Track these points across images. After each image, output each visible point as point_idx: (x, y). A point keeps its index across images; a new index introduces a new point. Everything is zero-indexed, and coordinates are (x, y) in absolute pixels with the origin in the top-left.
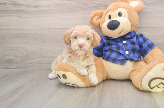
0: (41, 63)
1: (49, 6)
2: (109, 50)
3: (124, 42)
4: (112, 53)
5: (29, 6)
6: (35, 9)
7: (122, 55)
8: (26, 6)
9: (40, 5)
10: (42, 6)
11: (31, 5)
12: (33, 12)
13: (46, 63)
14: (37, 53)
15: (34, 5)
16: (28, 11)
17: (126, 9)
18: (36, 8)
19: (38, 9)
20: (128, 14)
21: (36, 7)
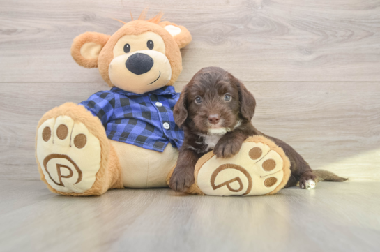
0: (13, 163)
1: (40, 32)
2: (126, 118)
3: (159, 104)
4: (135, 124)
6: (6, 37)
7: (155, 131)
9: (20, 28)
10: (23, 31)
13: (25, 165)
14: (6, 139)
15: (4, 28)
17: (162, 36)
19: (13, 37)
20: (166, 46)
21: (9, 32)
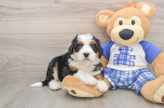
5: (11, 8)
8: (7, 7)
11: (12, 7)
12: (15, 14)
16: (9, 13)
18: (18, 10)
